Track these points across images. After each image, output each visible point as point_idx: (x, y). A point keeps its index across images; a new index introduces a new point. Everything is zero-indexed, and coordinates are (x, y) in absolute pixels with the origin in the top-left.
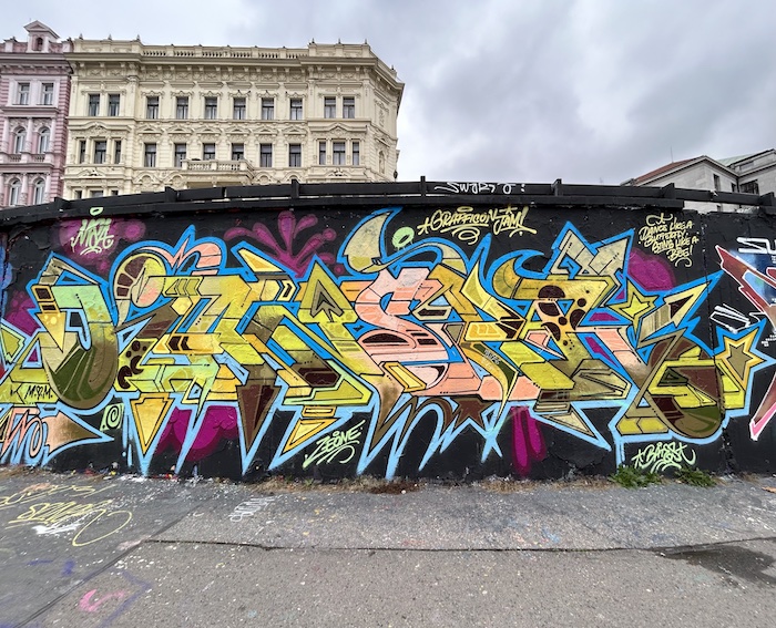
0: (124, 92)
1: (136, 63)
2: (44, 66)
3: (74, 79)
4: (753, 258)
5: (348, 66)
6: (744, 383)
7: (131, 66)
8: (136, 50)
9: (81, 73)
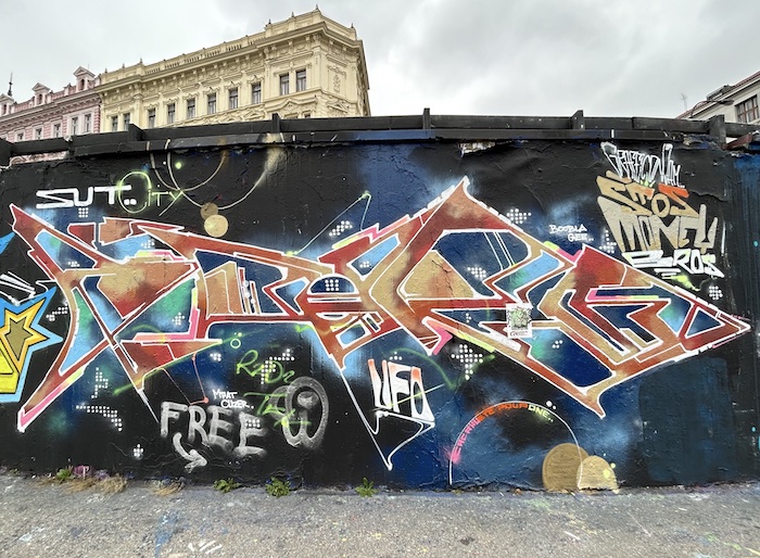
0: (133, 110)
1: (138, 83)
2: (84, 101)
3: (102, 106)
4: (52, 214)
5: (299, 38)
6: (19, 364)
7: (136, 86)
8: (139, 71)
9: (107, 102)
